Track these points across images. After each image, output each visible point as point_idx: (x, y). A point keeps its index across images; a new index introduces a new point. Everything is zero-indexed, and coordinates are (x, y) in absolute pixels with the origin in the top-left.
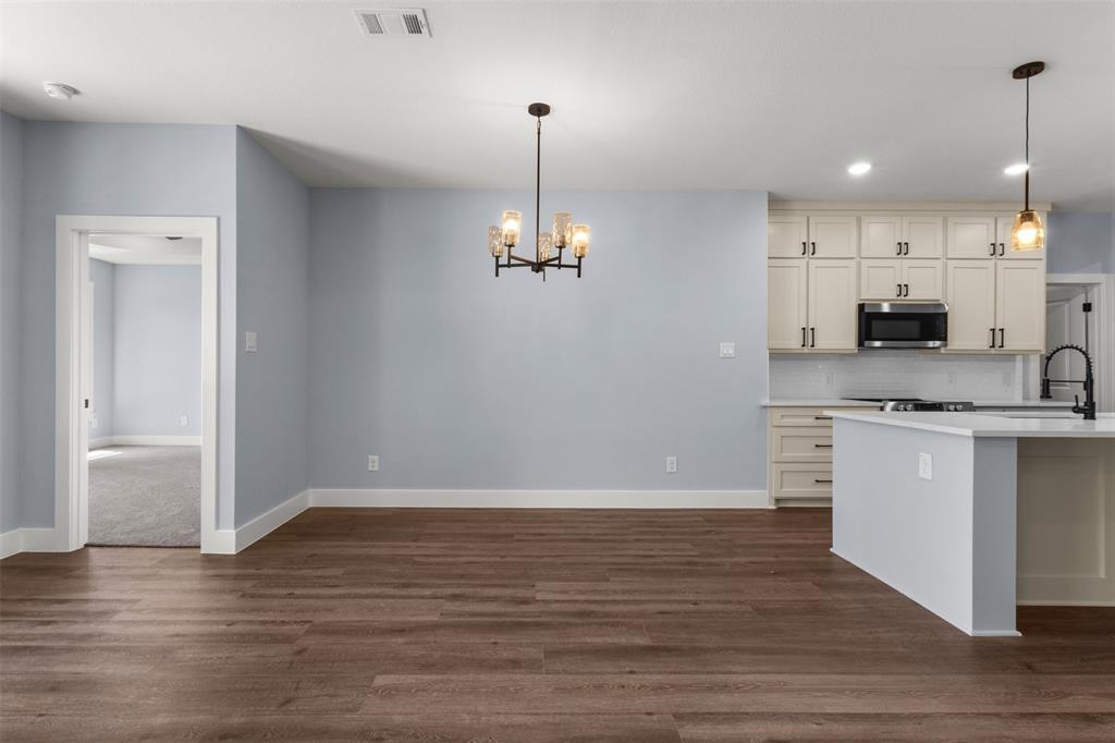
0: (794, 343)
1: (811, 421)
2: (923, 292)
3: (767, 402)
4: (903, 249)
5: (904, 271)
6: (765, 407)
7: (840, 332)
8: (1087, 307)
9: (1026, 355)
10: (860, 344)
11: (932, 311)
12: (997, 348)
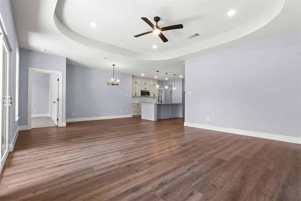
0: (134, 95)
1: (137, 105)
2: (147, 89)
4: (145, 84)
5: (146, 86)
6: (132, 103)
7: (139, 94)
8: (162, 92)
9: (157, 97)
10: (141, 95)
11: (148, 92)
12: (154, 97)
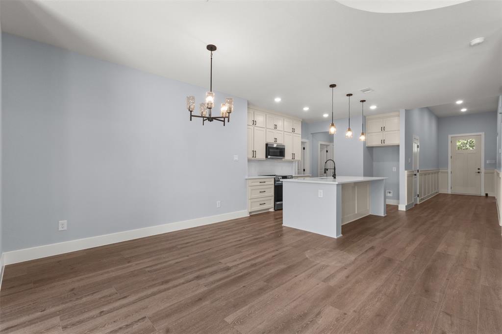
0: (251, 156)
2: (280, 141)
3: (247, 177)
4: (276, 127)
5: (276, 134)
6: (247, 179)
9: (297, 160)
10: (267, 157)
11: (282, 147)
12: (293, 159)
